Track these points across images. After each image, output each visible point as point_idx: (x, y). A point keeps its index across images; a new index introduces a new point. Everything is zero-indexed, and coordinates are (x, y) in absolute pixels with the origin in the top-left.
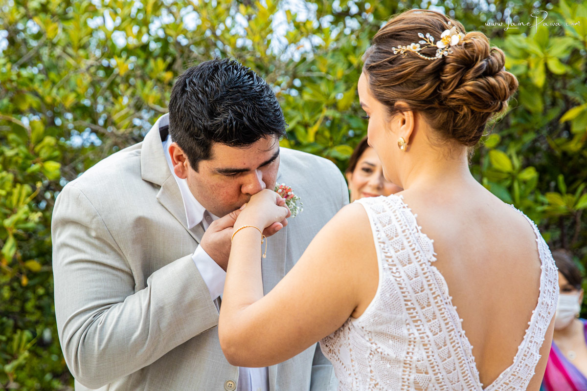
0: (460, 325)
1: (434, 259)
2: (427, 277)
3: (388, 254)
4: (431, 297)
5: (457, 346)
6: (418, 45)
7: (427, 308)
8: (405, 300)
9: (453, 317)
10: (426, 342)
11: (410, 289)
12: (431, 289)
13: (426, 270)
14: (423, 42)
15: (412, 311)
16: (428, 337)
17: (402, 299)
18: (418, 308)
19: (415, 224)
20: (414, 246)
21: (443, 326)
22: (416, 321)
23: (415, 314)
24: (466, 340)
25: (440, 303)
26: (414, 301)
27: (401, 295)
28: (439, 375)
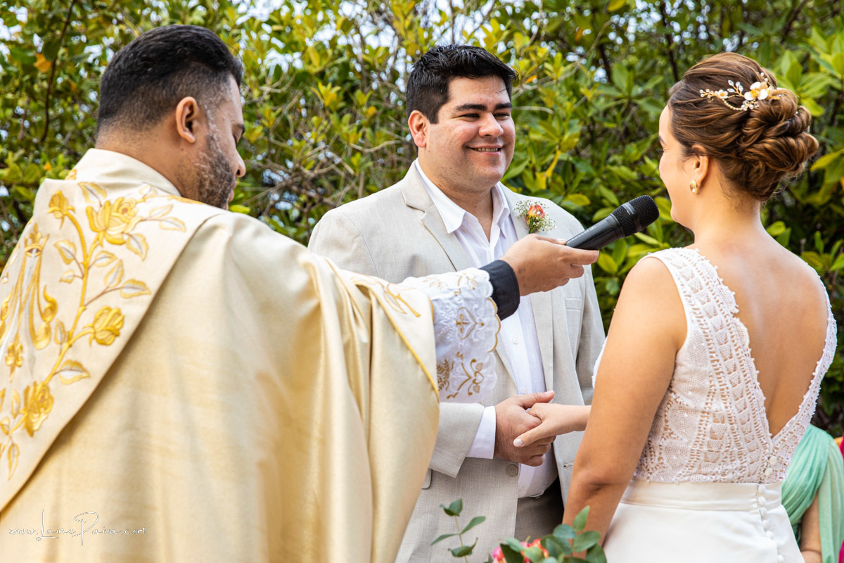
0: (756, 377)
1: (737, 311)
2: (730, 329)
3: (695, 307)
4: (733, 349)
5: (753, 397)
6: (726, 93)
7: (729, 360)
8: (711, 353)
9: (750, 369)
10: (725, 394)
11: (715, 341)
12: (733, 341)
13: (729, 322)
14: (731, 91)
15: (716, 363)
16: (727, 388)
17: (708, 351)
18: (721, 360)
19: (716, 276)
20: (718, 298)
21: (742, 378)
22: (718, 374)
23: (718, 366)
24: (760, 392)
25: (741, 355)
26: (718, 353)
27: (707, 347)
28: (734, 425)
